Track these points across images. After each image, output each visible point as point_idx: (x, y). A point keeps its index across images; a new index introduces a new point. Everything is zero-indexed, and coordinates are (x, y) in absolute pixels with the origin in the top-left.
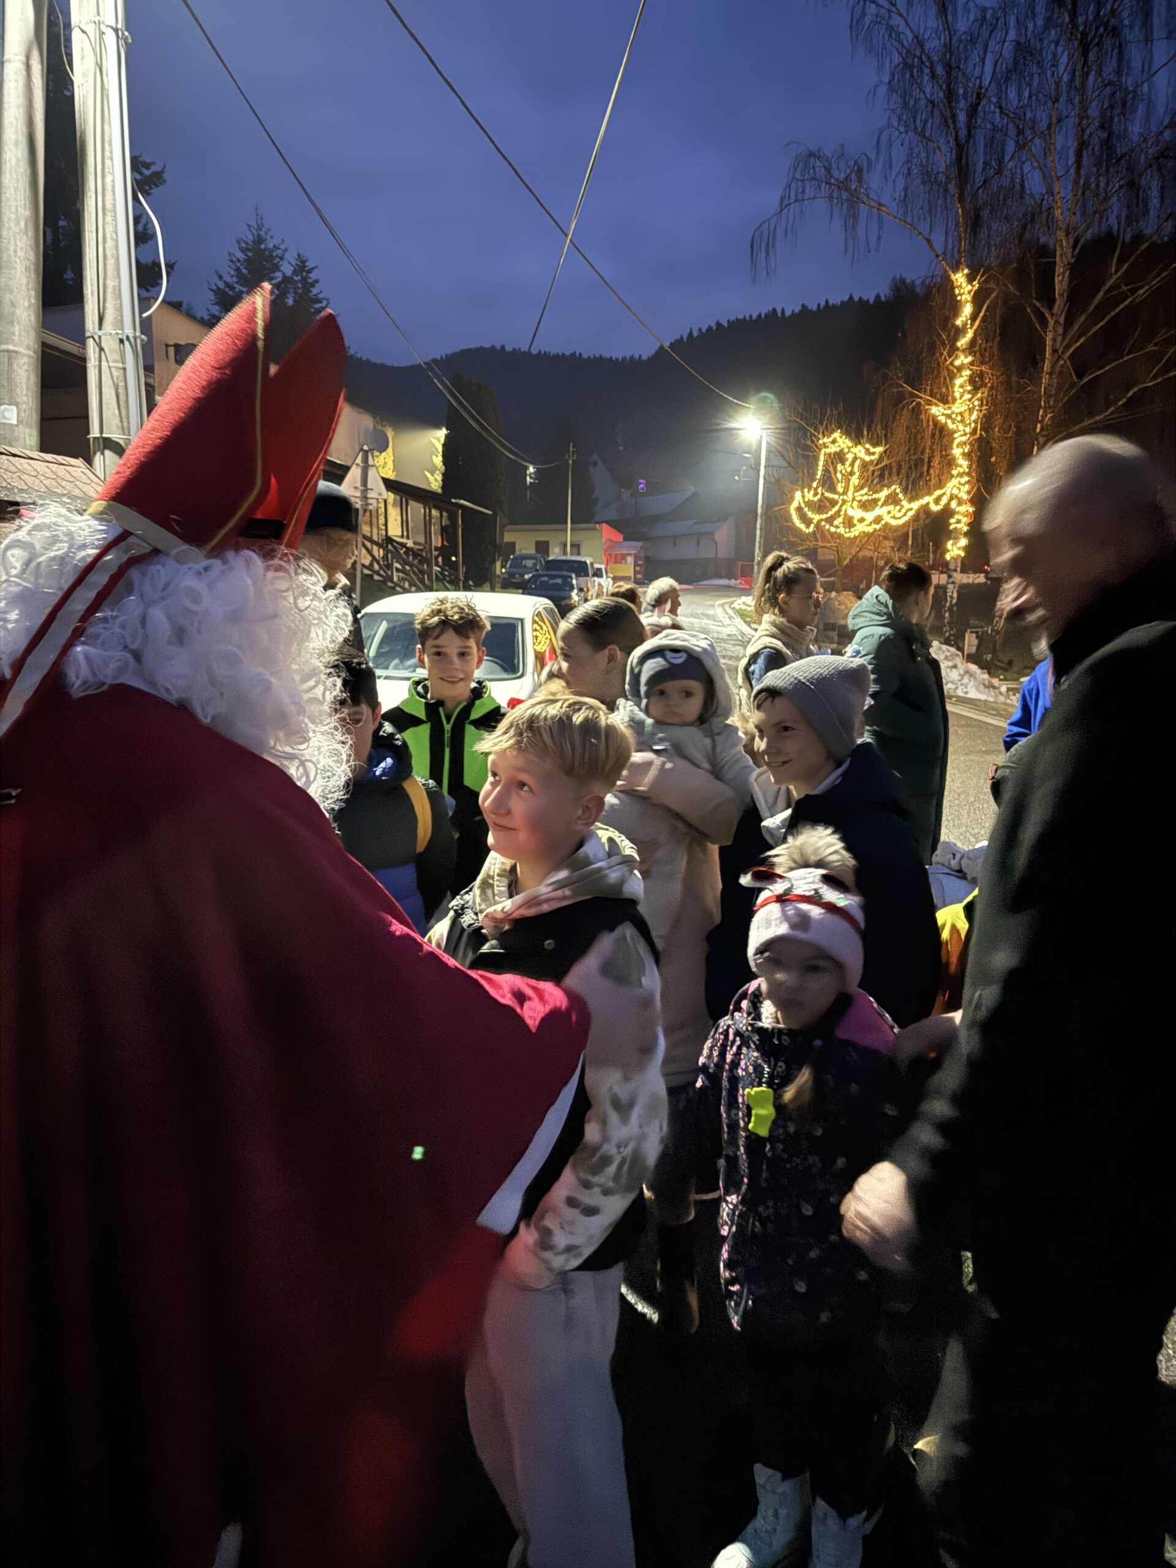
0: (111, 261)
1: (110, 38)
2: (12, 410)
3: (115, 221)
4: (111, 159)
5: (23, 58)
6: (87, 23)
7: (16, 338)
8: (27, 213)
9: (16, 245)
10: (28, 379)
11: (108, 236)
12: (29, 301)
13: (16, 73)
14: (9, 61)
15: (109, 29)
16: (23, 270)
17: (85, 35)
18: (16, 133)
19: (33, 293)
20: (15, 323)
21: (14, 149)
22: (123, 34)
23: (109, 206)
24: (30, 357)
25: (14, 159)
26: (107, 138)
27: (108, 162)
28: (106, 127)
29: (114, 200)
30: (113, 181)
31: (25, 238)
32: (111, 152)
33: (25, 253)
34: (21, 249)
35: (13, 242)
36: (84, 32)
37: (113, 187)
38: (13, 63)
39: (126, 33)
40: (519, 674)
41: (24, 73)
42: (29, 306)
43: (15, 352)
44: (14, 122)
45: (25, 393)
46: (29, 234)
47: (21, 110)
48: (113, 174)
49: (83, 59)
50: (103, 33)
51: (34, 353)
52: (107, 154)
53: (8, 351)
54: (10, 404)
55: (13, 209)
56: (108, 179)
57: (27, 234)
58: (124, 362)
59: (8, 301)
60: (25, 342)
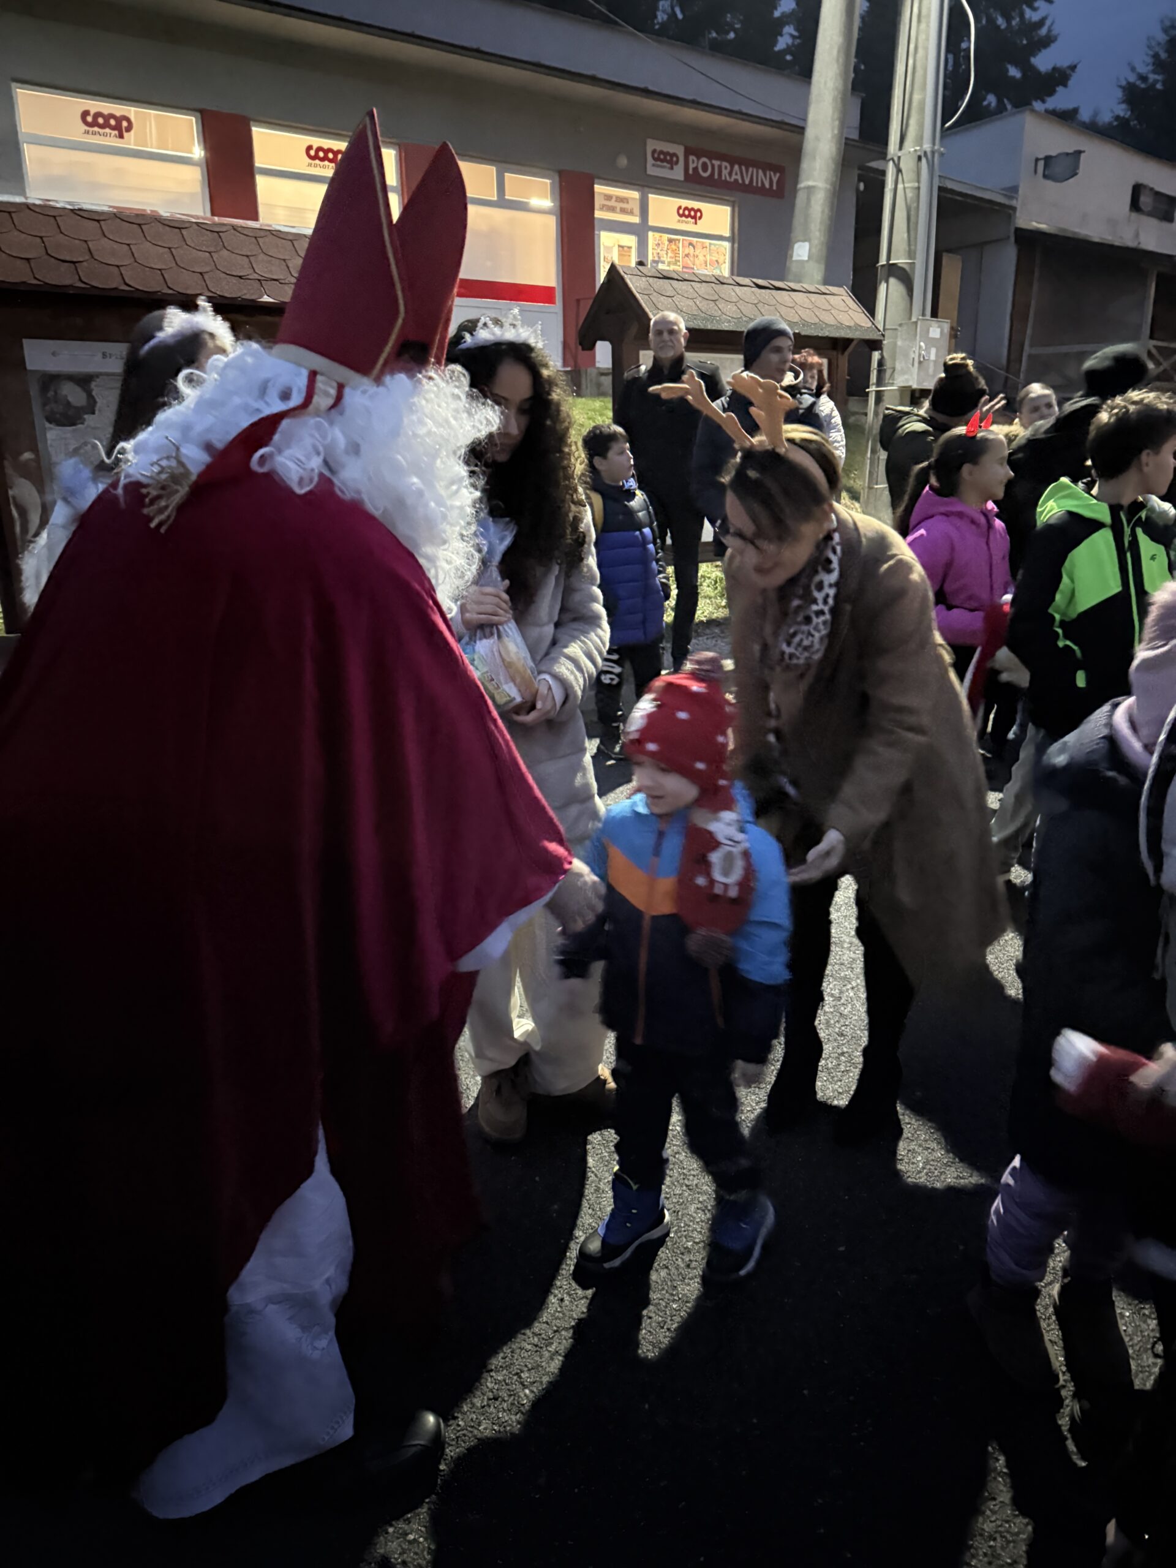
0: (920, 73)
2: (804, 247)
7: (816, 173)
10: (822, 212)
20: (816, 158)
23: (923, 13)
24: (827, 190)
35: (824, 74)
43: (813, 187)
45: (817, 228)
51: (831, 185)
53: (808, 187)
54: (805, 241)
55: (828, 39)
58: (919, 181)
59: (813, 136)
60: (824, 176)
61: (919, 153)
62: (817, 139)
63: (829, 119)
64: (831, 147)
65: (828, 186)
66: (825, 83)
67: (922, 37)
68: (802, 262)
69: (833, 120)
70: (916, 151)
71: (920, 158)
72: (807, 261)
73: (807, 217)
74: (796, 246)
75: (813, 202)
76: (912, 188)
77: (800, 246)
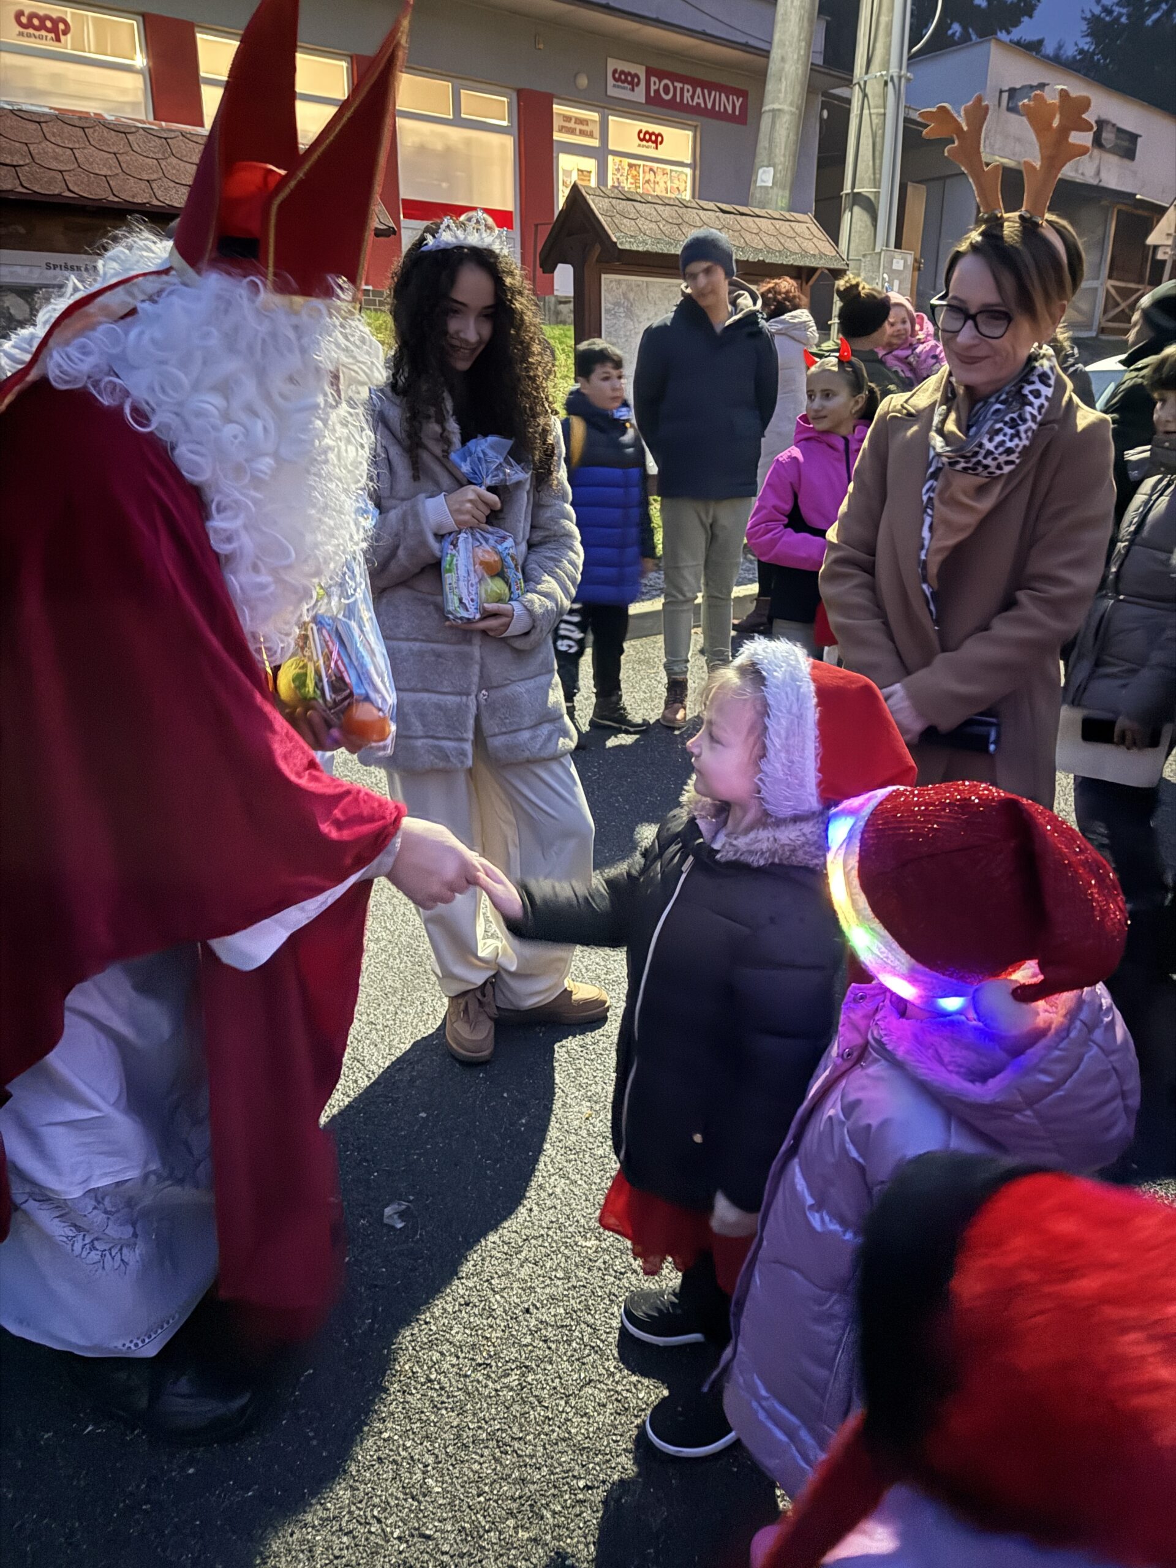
2: (769, 172)
7: (782, 95)
10: (787, 137)
12: (799, 53)
16: (797, 20)
19: (803, 44)
20: (783, 79)
24: (793, 114)
33: (801, 1)
42: (798, 59)
43: (779, 110)
45: (783, 152)
51: (797, 108)
53: (773, 110)
54: (768, 166)
58: (885, 108)
59: (779, 57)
60: (790, 98)
61: (885, 78)
62: (783, 59)
63: (795, 39)
64: (797, 69)
65: (794, 109)
66: (792, 3)
68: (766, 188)
69: (799, 41)
70: (882, 75)
71: (886, 83)
72: (771, 187)
73: (771, 141)
74: (761, 171)
75: (778, 126)
76: (878, 114)
77: (764, 172)
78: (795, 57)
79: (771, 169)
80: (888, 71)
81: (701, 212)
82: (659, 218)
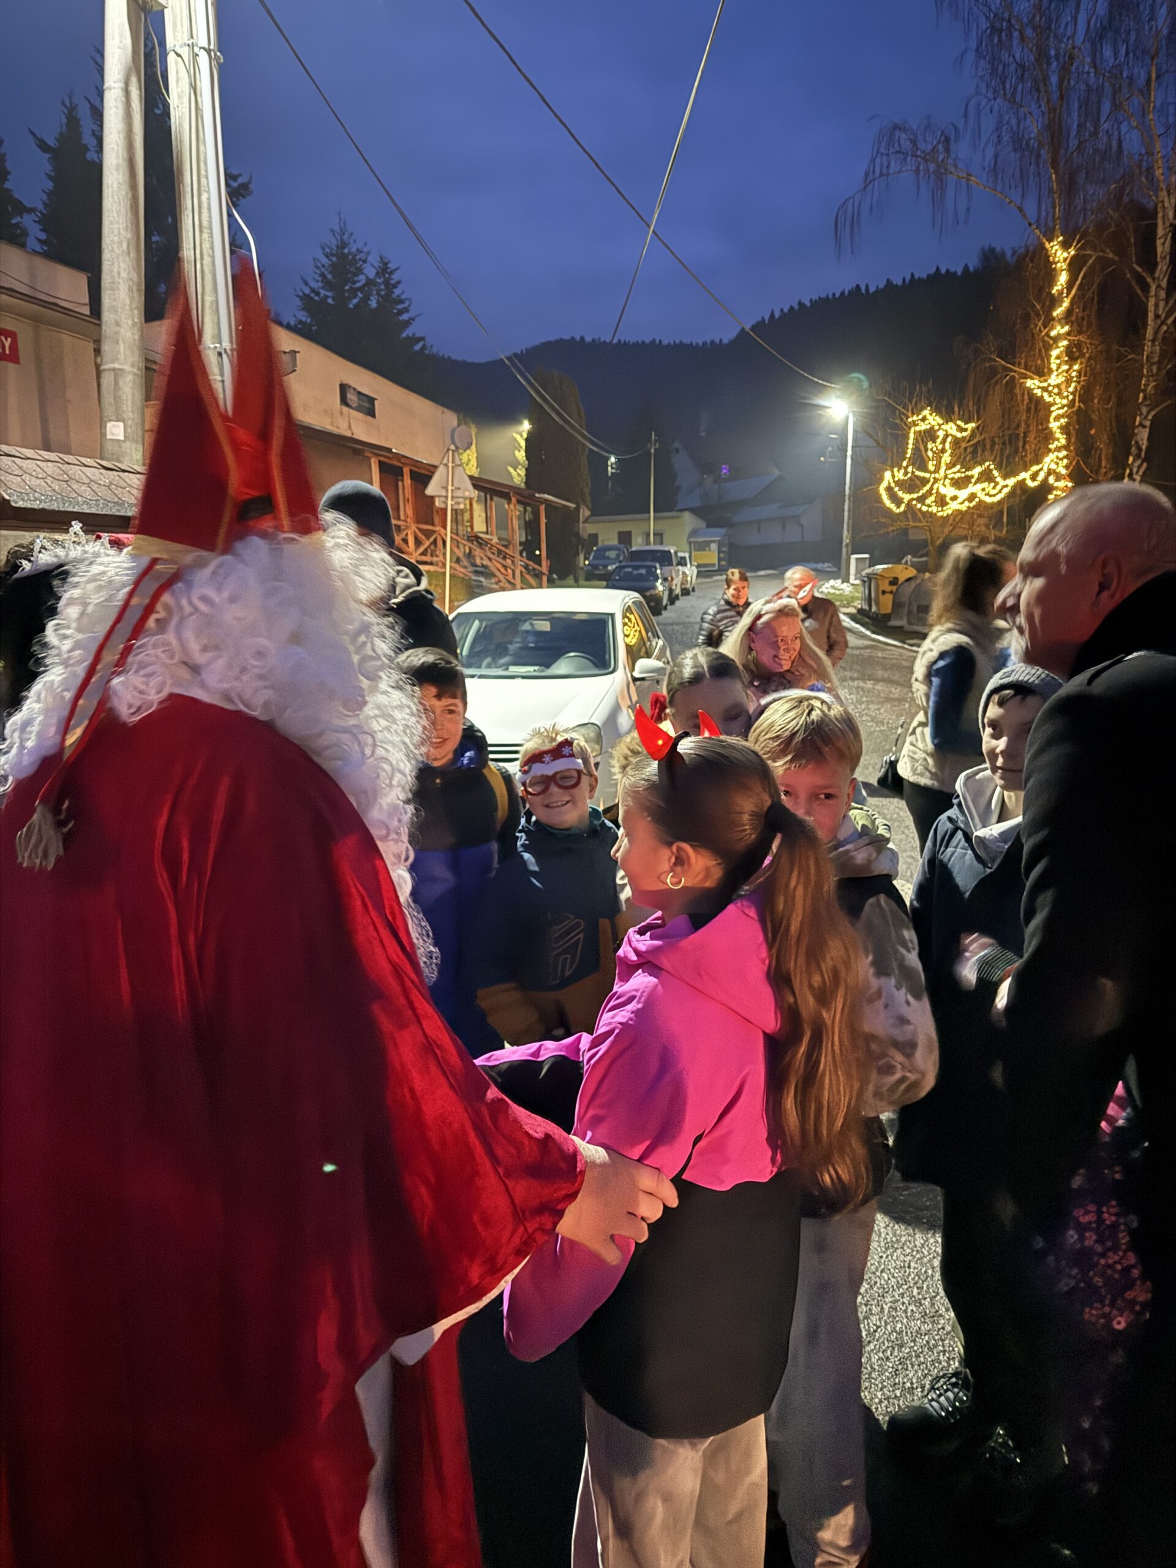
0: (208, 277)
1: (203, 59)
2: (118, 427)
3: (212, 237)
4: (207, 177)
5: (122, 85)
6: (181, 46)
7: (121, 357)
8: (129, 236)
9: (119, 267)
10: (133, 395)
11: (205, 252)
12: (133, 320)
13: (116, 100)
14: (110, 89)
15: (202, 50)
16: (127, 290)
17: (179, 59)
18: (118, 157)
19: (136, 312)
20: (120, 342)
21: (115, 173)
22: (215, 54)
23: (205, 223)
24: (136, 374)
25: (115, 182)
26: (202, 158)
27: (203, 181)
28: (202, 147)
29: (210, 217)
30: (209, 199)
31: (127, 258)
32: (206, 171)
33: (128, 274)
34: (124, 270)
35: (116, 264)
36: (178, 55)
37: (209, 205)
38: (113, 91)
39: (218, 54)
40: (611, 669)
41: (124, 99)
42: (133, 325)
43: (120, 370)
44: (116, 147)
45: (130, 409)
46: (132, 255)
47: (122, 136)
48: (208, 192)
49: (177, 81)
50: (197, 55)
51: (139, 370)
52: (203, 172)
53: (114, 369)
54: (118, 421)
55: (116, 232)
56: (204, 197)
57: (129, 254)
58: (222, 376)
59: (113, 321)
60: (130, 360)
61: (218, 350)
62: (118, 324)
63: (127, 308)
64: (133, 334)
65: (135, 370)
66: (119, 273)
67: (206, 246)
68: (118, 441)
69: (132, 309)
70: (216, 347)
71: (220, 354)
72: (124, 441)
73: (117, 398)
74: (109, 425)
75: (121, 383)
77: (114, 426)
78: (130, 323)
79: (121, 424)
80: (221, 344)
81: (84, 469)
82: (45, 475)
